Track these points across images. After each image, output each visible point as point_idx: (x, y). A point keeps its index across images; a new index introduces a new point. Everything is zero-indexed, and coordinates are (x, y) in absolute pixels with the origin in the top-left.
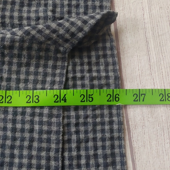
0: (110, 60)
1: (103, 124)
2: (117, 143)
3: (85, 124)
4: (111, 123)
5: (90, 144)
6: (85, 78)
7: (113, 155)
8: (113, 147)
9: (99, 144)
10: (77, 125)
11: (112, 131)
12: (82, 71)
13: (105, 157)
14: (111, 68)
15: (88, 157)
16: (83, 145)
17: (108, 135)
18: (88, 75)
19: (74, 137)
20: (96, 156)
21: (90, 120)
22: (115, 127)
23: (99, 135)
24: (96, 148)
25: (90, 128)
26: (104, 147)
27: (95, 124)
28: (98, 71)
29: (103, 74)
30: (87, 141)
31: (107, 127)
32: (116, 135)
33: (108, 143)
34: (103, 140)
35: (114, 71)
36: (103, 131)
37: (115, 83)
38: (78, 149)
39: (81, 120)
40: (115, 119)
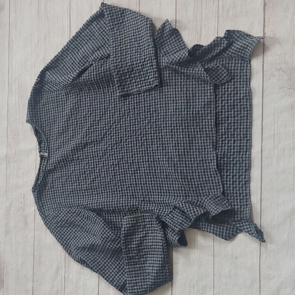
0: (248, 97)
2: (248, 130)
3: (237, 123)
5: (239, 130)
7: (247, 134)
8: (247, 131)
9: (242, 130)
10: (234, 123)
11: (247, 125)
12: (237, 102)
13: (243, 134)
14: (248, 101)
15: (237, 135)
19: (233, 127)
20: (240, 134)
21: (239, 121)
23: (242, 127)
24: (240, 131)
25: (239, 124)
26: (243, 131)
27: (241, 123)
29: (245, 103)
32: (248, 127)
33: (245, 130)
34: (243, 128)
35: (250, 102)
36: (244, 125)
38: (234, 131)
40: (248, 121)
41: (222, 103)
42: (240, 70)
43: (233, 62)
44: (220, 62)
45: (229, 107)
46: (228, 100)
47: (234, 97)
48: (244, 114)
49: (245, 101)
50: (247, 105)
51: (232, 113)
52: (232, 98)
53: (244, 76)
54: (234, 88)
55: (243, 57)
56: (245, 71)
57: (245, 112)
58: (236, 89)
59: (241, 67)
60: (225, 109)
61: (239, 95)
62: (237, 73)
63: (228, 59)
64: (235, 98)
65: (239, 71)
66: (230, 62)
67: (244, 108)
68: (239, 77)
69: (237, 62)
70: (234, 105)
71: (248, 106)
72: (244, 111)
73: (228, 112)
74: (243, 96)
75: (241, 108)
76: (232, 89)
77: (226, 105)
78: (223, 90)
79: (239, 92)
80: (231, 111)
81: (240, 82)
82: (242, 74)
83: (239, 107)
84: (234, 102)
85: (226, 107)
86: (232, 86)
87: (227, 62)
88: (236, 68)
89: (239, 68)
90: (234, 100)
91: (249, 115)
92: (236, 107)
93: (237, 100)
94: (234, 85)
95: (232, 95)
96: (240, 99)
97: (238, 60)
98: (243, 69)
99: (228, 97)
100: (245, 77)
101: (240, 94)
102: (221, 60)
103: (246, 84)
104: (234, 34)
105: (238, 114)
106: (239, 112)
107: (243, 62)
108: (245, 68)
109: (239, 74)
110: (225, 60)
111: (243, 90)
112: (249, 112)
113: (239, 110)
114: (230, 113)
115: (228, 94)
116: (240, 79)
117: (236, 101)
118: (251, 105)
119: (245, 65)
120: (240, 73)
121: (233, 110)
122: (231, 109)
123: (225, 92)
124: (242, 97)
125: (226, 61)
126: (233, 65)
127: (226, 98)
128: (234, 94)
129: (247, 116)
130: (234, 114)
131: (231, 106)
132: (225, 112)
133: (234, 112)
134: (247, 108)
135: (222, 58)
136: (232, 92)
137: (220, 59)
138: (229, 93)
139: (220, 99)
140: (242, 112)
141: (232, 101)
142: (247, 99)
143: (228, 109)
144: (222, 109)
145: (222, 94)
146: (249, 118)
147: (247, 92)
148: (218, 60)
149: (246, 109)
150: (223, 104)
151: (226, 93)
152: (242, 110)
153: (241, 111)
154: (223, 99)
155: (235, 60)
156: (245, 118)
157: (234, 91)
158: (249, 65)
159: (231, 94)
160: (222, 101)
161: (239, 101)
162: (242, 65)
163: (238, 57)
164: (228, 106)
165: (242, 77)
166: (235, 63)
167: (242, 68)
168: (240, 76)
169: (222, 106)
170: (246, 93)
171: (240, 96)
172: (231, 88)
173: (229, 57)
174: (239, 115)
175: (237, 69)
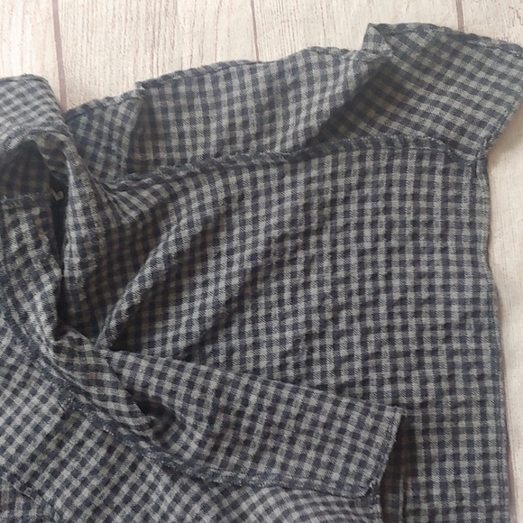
0: (485, 320)
1: (470, 431)
2: (493, 462)
3: (440, 431)
4: (484, 430)
5: (449, 464)
6: (439, 353)
7: (487, 482)
8: (486, 469)
9: (464, 464)
11: (485, 443)
12: (434, 340)
13: (473, 485)
14: (485, 334)
15: (444, 485)
16: (436, 466)
17: (478, 450)
18: (444, 347)
20: (457, 483)
21: (447, 425)
22: (492, 436)
23: (463, 450)
24: (457, 471)
26: (471, 470)
28: (462, 339)
29: (472, 345)
30: (443, 459)
31: (477, 437)
32: (492, 449)
33: (478, 463)
34: (470, 457)
35: (491, 340)
36: (470, 443)
37: (492, 362)
39: (433, 425)
40: (491, 423)
41: (364, 344)
42: (445, 199)
43: (411, 163)
44: (349, 161)
45: (401, 362)
46: (390, 329)
47: (417, 314)
48: (467, 391)
49: (469, 334)
50: (478, 351)
51: (415, 386)
52: (412, 322)
53: (460, 225)
54: (419, 276)
55: (454, 144)
56: (465, 206)
57: (475, 385)
58: (425, 282)
59: (446, 187)
60: (378, 368)
61: (440, 308)
62: (430, 211)
63: (384, 152)
64: (426, 320)
65: (437, 205)
66: (397, 162)
67: (467, 367)
68: (437, 231)
69: (426, 163)
70: (420, 353)
71: (486, 358)
72: (467, 379)
73: (393, 380)
74: (464, 316)
75: (452, 366)
76: (409, 282)
77: (386, 349)
78: (368, 285)
79: (439, 294)
80: (408, 379)
81: (444, 250)
82: (452, 218)
83: (442, 359)
84: (420, 340)
85: (385, 362)
86: (410, 270)
87: (384, 163)
88: (424, 191)
89: (438, 193)
90: (420, 329)
91: (490, 397)
92: (428, 360)
93: (434, 328)
94: (416, 263)
95: (410, 309)
96: (447, 326)
97: (433, 157)
98: (458, 199)
99: (390, 316)
100: (466, 232)
101: (448, 303)
102: (356, 154)
103: (475, 263)
104: (405, 40)
105: (440, 393)
106: (445, 385)
107: (453, 166)
108: (466, 194)
109: (438, 218)
110: (370, 152)
111: (461, 289)
112: (489, 383)
113: (444, 372)
114: (402, 386)
115: (391, 304)
116: (444, 237)
117: (427, 334)
118: (497, 353)
119: (466, 180)
120: (445, 212)
121: (416, 374)
122: (409, 368)
123: (376, 292)
124: (455, 319)
125: (376, 157)
126: (410, 177)
127: (384, 322)
128: (419, 302)
129: (482, 403)
130: (424, 393)
131: (407, 354)
132: (381, 383)
133: (424, 381)
134: (479, 364)
135: (362, 146)
136: (411, 295)
137: (349, 149)
138: (397, 296)
139: (357, 325)
140: (460, 385)
141: (412, 334)
142: (479, 328)
143: (395, 369)
144: (365, 370)
145: (363, 305)
146: (490, 410)
147: (483, 295)
148: (342, 156)
149: (474, 372)
150: (371, 349)
151: (383, 297)
152: (459, 372)
153: (451, 378)
154: (370, 323)
155: (420, 157)
156: (475, 411)
157: (417, 288)
158: (482, 182)
159: (403, 301)
160: (365, 332)
161: (441, 334)
162: (452, 179)
163: (434, 145)
164: (394, 355)
165: (452, 232)
166: (419, 171)
167: (451, 193)
168: (446, 225)
169: (365, 358)
170: (475, 301)
171: (447, 314)
172: (403, 276)
173: (390, 142)
174: (448, 398)
175: (430, 197)
